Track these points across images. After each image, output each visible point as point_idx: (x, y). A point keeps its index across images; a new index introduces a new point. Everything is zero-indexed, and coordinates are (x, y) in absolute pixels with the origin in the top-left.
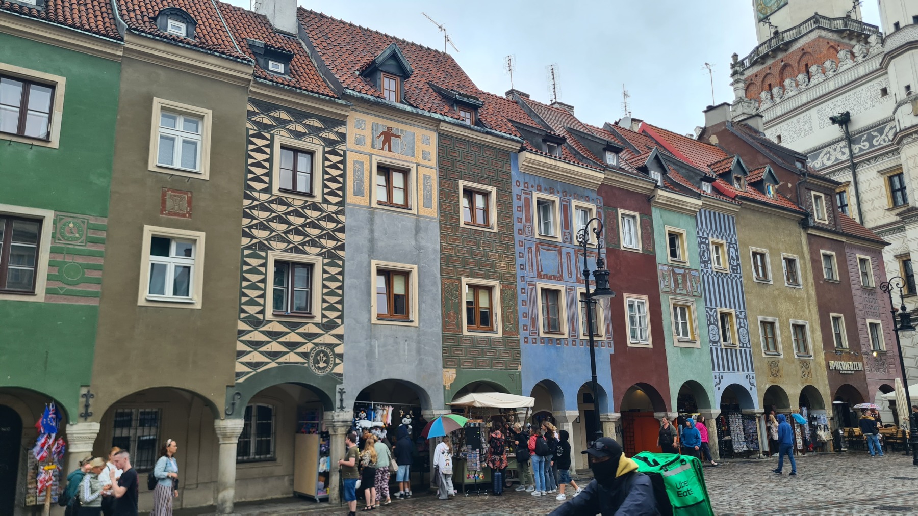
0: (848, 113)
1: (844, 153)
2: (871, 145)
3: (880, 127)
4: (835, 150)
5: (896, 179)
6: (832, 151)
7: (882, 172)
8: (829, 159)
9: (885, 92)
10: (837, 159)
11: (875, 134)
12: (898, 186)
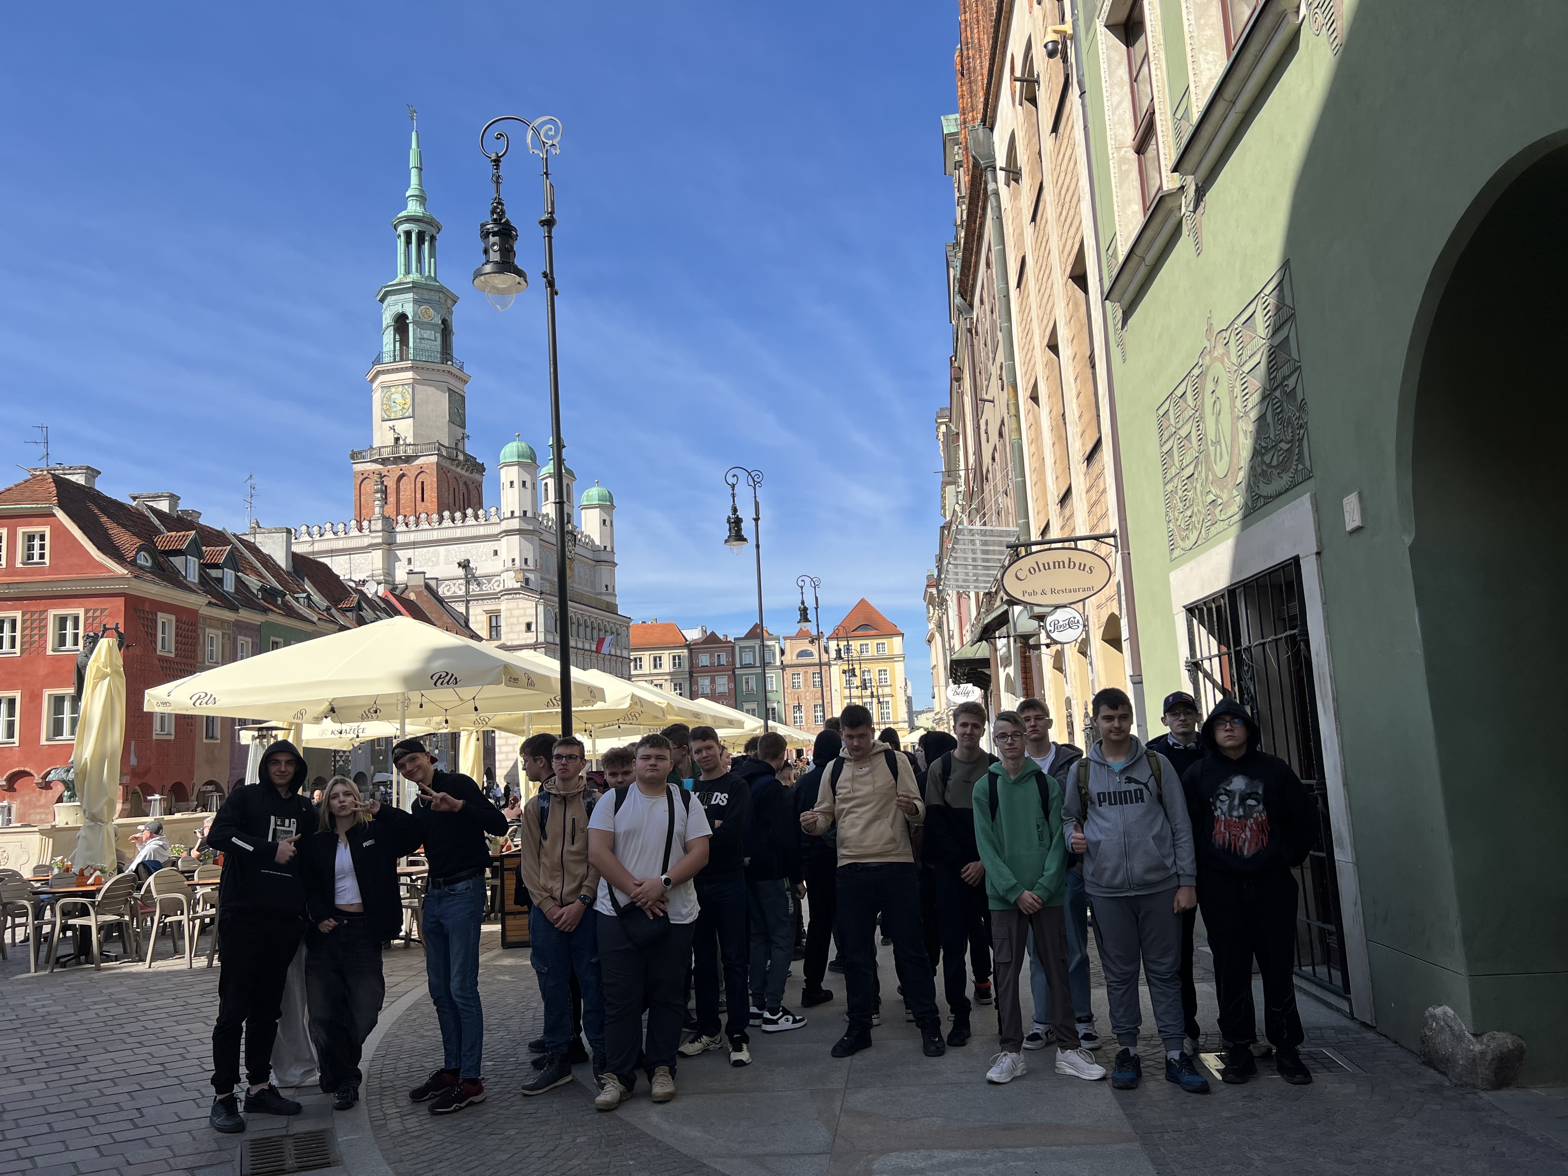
0: (469, 561)
1: (460, 589)
2: (481, 590)
3: (489, 577)
4: (454, 584)
5: (494, 619)
6: (452, 585)
7: (487, 612)
8: (448, 590)
9: (496, 553)
10: (454, 592)
11: (485, 581)
12: (494, 624)
